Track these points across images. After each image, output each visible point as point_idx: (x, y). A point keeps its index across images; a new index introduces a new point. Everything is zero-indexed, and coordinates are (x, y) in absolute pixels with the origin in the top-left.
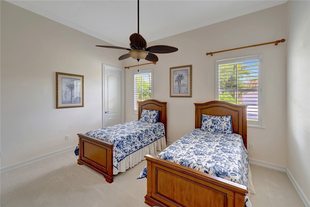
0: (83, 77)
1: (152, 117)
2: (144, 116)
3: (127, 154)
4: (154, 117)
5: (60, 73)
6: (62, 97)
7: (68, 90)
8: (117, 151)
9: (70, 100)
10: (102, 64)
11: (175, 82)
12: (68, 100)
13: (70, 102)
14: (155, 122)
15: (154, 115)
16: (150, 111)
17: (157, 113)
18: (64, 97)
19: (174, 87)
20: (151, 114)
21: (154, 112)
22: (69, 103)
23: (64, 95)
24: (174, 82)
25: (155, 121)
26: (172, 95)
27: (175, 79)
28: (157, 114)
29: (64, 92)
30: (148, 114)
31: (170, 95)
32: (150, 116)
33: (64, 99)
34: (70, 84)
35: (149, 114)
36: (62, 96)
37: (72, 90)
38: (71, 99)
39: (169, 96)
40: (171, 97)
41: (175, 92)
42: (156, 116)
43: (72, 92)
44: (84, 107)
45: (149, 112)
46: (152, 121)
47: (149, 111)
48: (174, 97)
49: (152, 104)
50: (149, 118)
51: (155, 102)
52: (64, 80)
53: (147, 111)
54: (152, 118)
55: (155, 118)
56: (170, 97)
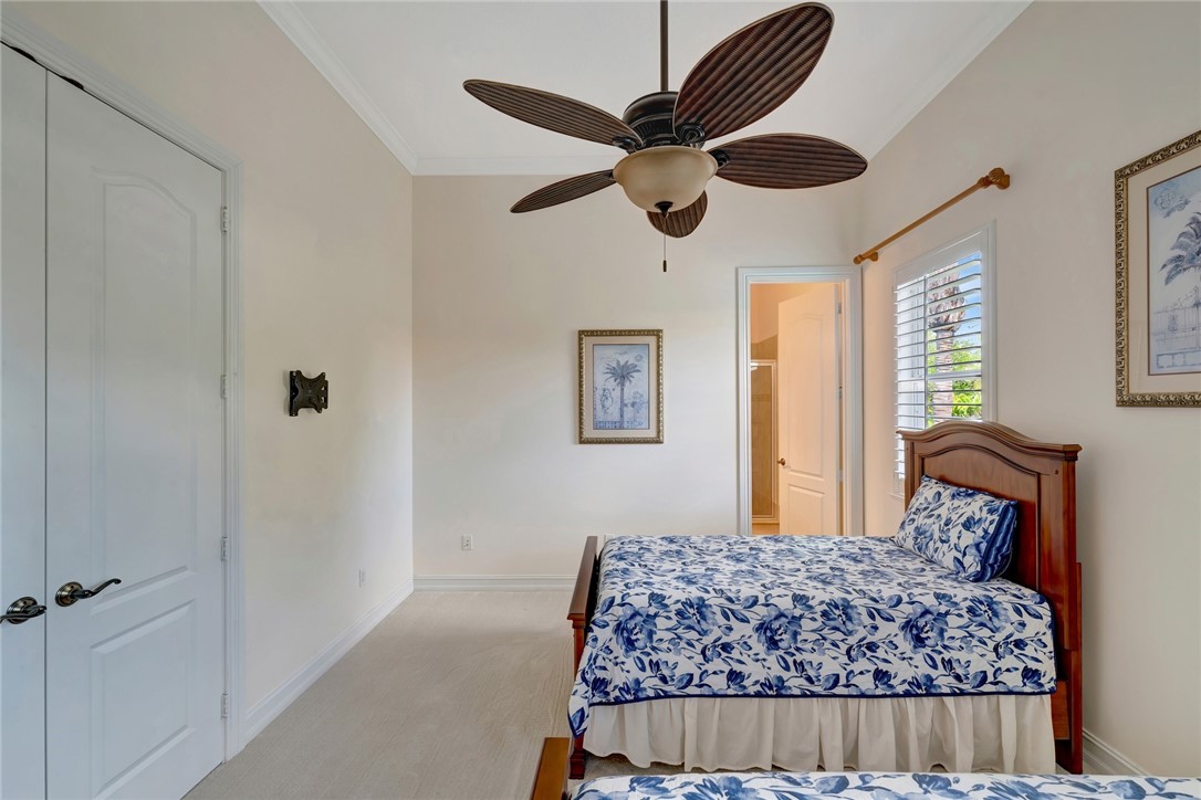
0: (657, 334)
1: (953, 534)
2: (913, 520)
3: (667, 688)
4: (968, 539)
5: (587, 331)
6: (595, 409)
7: (611, 384)
8: (615, 654)
9: (616, 417)
10: (737, 270)
11: (1165, 272)
12: (609, 419)
13: (618, 425)
14: (972, 570)
15: (968, 525)
16: (953, 496)
17: (996, 517)
18: (599, 407)
19: (1159, 322)
20: (954, 517)
21: (976, 506)
22: (616, 428)
23: (598, 402)
24: (1158, 277)
25: (972, 563)
26: (1140, 385)
27: (1164, 250)
28: (990, 522)
29: (600, 392)
30: (936, 513)
31: (1119, 392)
32: (946, 525)
33: (600, 416)
34: (618, 362)
35: (943, 511)
36: (594, 404)
37: (623, 385)
38: (622, 416)
39: (1111, 396)
40: (1127, 401)
41: (1165, 361)
42: (980, 532)
43: (622, 389)
44: (662, 443)
45: (948, 503)
46: (949, 562)
47: (947, 493)
48: (1154, 402)
49: (977, 455)
50: (936, 537)
51: (999, 441)
52: (599, 351)
53: (939, 494)
54: (953, 540)
55: (977, 546)
56: (1121, 403)
